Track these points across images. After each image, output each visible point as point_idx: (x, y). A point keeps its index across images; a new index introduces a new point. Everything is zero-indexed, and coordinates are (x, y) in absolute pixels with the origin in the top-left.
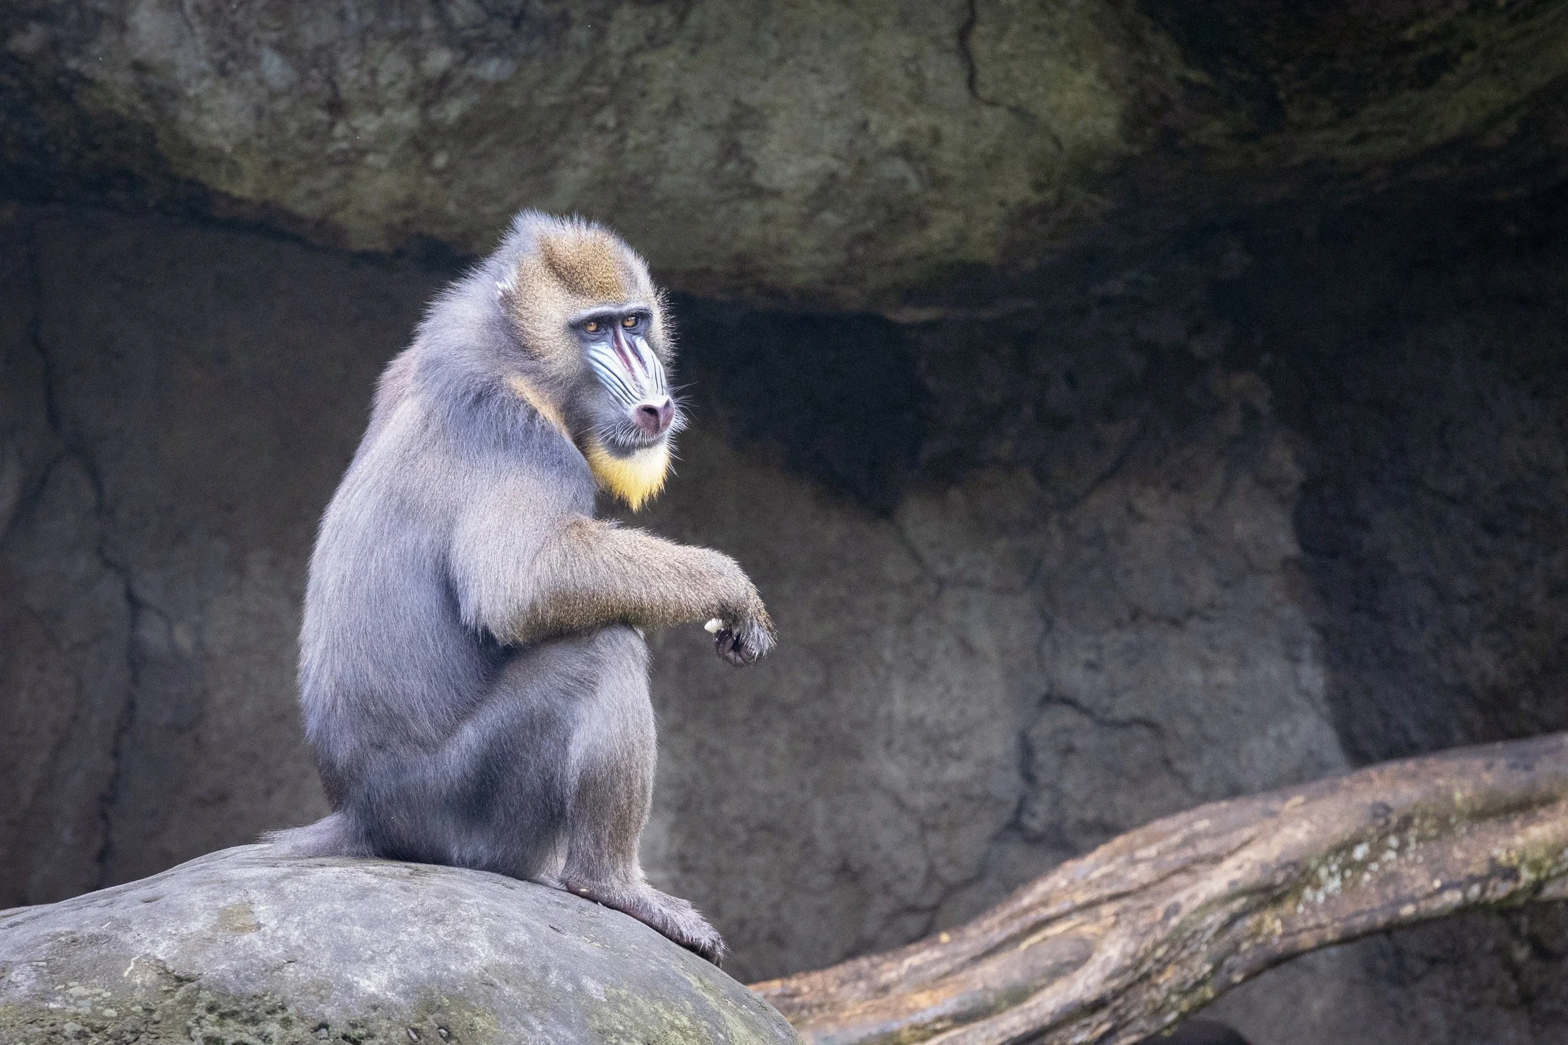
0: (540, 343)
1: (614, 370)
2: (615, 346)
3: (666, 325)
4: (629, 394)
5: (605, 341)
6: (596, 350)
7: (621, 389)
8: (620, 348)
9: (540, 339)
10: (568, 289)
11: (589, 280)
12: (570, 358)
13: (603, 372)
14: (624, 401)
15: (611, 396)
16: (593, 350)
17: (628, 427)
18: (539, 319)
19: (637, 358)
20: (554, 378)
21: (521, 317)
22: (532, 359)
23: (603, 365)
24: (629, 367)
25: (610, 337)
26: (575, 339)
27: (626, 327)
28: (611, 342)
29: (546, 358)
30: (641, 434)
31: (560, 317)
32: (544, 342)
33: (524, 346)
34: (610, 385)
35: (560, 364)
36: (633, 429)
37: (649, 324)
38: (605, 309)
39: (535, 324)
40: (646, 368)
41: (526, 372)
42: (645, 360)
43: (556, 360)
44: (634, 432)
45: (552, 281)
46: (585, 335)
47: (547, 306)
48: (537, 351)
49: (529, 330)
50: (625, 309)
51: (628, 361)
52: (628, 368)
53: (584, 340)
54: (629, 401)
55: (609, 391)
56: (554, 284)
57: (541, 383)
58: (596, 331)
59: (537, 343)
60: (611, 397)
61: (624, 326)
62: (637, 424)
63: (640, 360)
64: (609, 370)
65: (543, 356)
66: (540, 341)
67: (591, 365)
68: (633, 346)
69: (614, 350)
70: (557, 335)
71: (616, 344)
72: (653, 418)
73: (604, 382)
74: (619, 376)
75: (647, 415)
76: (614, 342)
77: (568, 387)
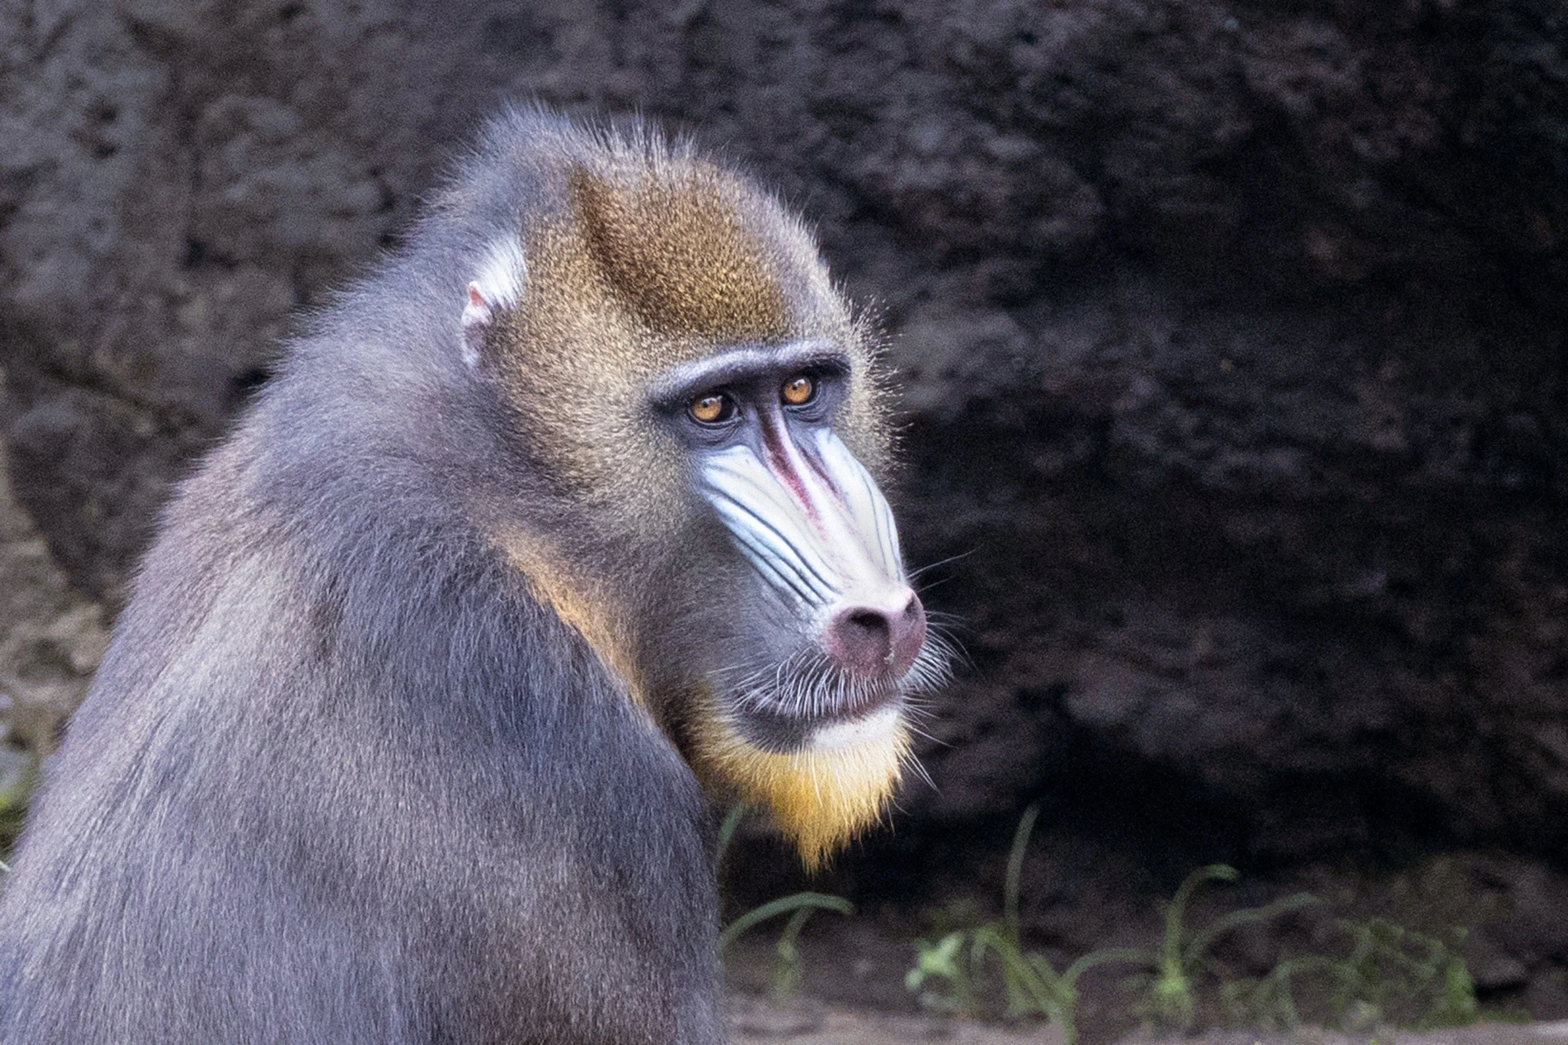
0: (579, 455)
1: (765, 516)
2: (767, 453)
3: (881, 393)
4: (814, 581)
5: (741, 444)
6: (721, 469)
7: (794, 568)
8: (782, 460)
9: (582, 444)
10: (640, 313)
11: (691, 289)
12: (657, 491)
13: (743, 524)
14: (799, 599)
15: (765, 587)
16: (715, 467)
17: (811, 666)
18: (576, 396)
19: (825, 483)
20: (614, 543)
21: (527, 387)
22: (559, 493)
23: (743, 507)
24: (808, 506)
25: (750, 433)
26: (670, 441)
27: (792, 403)
28: (755, 445)
29: (598, 492)
30: (842, 682)
31: (628, 389)
32: (590, 452)
33: (536, 463)
34: (762, 557)
35: (631, 509)
36: (821, 671)
37: (844, 393)
38: (735, 358)
39: (566, 406)
40: (849, 508)
41: (545, 525)
42: (846, 488)
43: (622, 498)
44: (824, 678)
45: (605, 294)
46: (693, 430)
47: (593, 361)
48: (573, 473)
49: (551, 423)
50: (785, 354)
51: (802, 493)
52: (805, 510)
53: (689, 443)
54: (813, 597)
55: (764, 577)
56: (607, 303)
57: (583, 553)
58: (723, 416)
59: (571, 456)
60: (766, 591)
61: (785, 401)
62: (832, 658)
63: (833, 489)
64: (760, 519)
65: (589, 488)
66: (581, 450)
67: (711, 508)
68: (811, 453)
69: (766, 466)
70: (622, 434)
71: (771, 449)
72: (875, 640)
73: (746, 551)
74: (784, 534)
75: (858, 630)
76: (764, 445)
77: (653, 564)
